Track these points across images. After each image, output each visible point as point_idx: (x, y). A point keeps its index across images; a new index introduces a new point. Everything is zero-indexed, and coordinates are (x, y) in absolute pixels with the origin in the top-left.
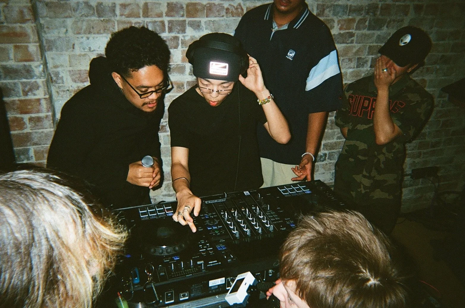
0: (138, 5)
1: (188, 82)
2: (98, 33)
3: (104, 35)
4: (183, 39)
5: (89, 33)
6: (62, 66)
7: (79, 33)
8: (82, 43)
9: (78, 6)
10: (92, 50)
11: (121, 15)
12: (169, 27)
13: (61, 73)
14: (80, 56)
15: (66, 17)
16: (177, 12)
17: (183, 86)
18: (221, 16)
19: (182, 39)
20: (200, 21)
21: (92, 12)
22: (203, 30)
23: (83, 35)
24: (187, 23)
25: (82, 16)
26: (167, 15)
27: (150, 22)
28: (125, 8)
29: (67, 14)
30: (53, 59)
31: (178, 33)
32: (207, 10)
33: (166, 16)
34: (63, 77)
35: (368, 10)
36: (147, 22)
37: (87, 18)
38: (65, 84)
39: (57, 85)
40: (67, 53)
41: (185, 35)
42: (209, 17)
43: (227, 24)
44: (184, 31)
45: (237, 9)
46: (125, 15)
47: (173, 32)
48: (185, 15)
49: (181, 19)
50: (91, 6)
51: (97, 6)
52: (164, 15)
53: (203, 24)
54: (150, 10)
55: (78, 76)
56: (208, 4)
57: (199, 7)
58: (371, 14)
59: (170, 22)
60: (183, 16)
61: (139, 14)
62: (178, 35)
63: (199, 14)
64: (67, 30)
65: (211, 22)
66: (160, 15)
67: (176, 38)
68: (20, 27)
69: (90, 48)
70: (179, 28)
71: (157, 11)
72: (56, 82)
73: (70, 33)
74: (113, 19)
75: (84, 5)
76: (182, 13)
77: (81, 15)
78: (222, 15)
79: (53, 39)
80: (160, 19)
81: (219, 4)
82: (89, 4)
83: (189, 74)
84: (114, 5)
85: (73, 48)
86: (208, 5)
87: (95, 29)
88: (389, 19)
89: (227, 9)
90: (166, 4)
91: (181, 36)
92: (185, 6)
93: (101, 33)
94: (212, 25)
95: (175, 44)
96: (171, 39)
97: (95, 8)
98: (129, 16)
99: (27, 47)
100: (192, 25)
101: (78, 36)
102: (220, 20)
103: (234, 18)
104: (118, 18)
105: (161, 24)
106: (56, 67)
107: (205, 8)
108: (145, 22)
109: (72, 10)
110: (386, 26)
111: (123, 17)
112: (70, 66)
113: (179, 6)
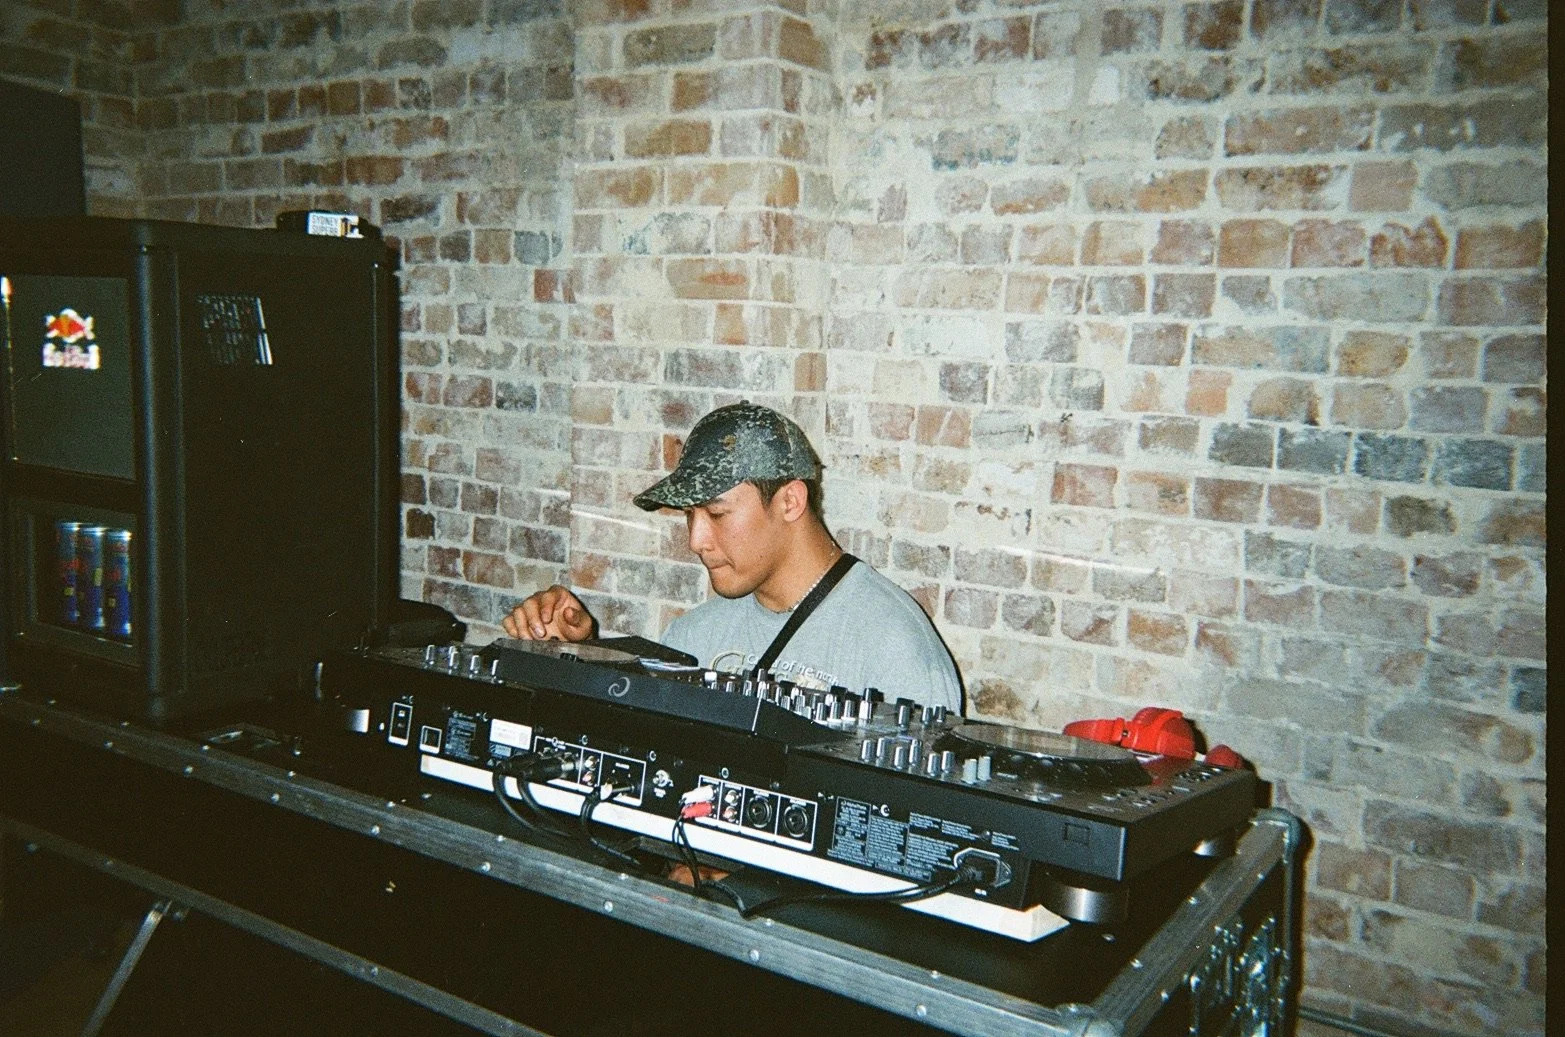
0: (1072, 229)
1: (1200, 481)
2: (954, 306)
3: (969, 311)
4: (1199, 334)
5: (932, 306)
6: (857, 389)
7: (909, 305)
8: (910, 332)
9: (921, 233)
10: (932, 351)
11: (1021, 258)
12: (1155, 294)
13: (851, 408)
14: (902, 364)
15: (890, 262)
16: (1190, 251)
17: (1181, 492)
18: (1350, 260)
19: (1195, 337)
20: (1268, 279)
21: (949, 250)
22: (1275, 308)
23: (916, 310)
24: (1219, 284)
25: (924, 260)
26: (1157, 258)
27: (1100, 279)
28: (1034, 239)
29: (889, 255)
30: (839, 367)
31: (1186, 314)
32: (1296, 241)
33: (1151, 261)
34: (852, 419)
36: (1091, 278)
37: (934, 266)
38: (855, 440)
39: (837, 439)
40: (873, 355)
41: (1204, 321)
42: (1302, 266)
43: (1371, 292)
44: (1205, 309)
45: (1417, 237)
46: (1031, 258)
47: (1166, 311)
48: (1215, 260)
50: (950, 234)
51: (965, 234)
52: (1147, 256)
53: (1277, 286)
54: (1103, 242)
55: (886, 419)
56: (1302, 222)
57: (1267, 234)
59: (1159, 280)
60: (1208, 261)
61: (1071, 254)
62: (1184, 322)
63: (1266, 254)
64: (883, 296)
65: (1308, 284)
66: (1133, 258)
67: (1177, 331)
68: (738, 261)
69: (928, 345)
70: (1188, 299)
71: (1125, 246)
72: (837, 431)
73: (889, 304)
74: (998, 267)
75: (934, 229)
76: (1205, 252)
77: (921, 258)
78: (1353, 257)
79: (848, 316)
80: (1132, 270)
81: (1344, 223)
82: (947, 229)
83: (1211, 457)
84: (1007, 230)
85: (890, 345)
86: (1303, 228)
87: (948, 293)
89: (1378, 240)
90: (1158, 227)
91: (1193, 325)
92: (1216, 231)
93: (961, 307)
94: (1310, 291)
95: (1170, 351)
96: (1159, 331)
97: (960, 240)
98: (1042, 260)
99: (740, 309)
100: (1233, 289)
101: (904, 311)
102: (1342, 278)
103: (1401, 270)
104: (1013, 266)
105: (1132, 287)
106: (843, 389)
107: (1291, 237)
108: (1087, 280)
109: (905, 245)
111: (1027, 262)
112: (874, 392)
113: (1198, 230)
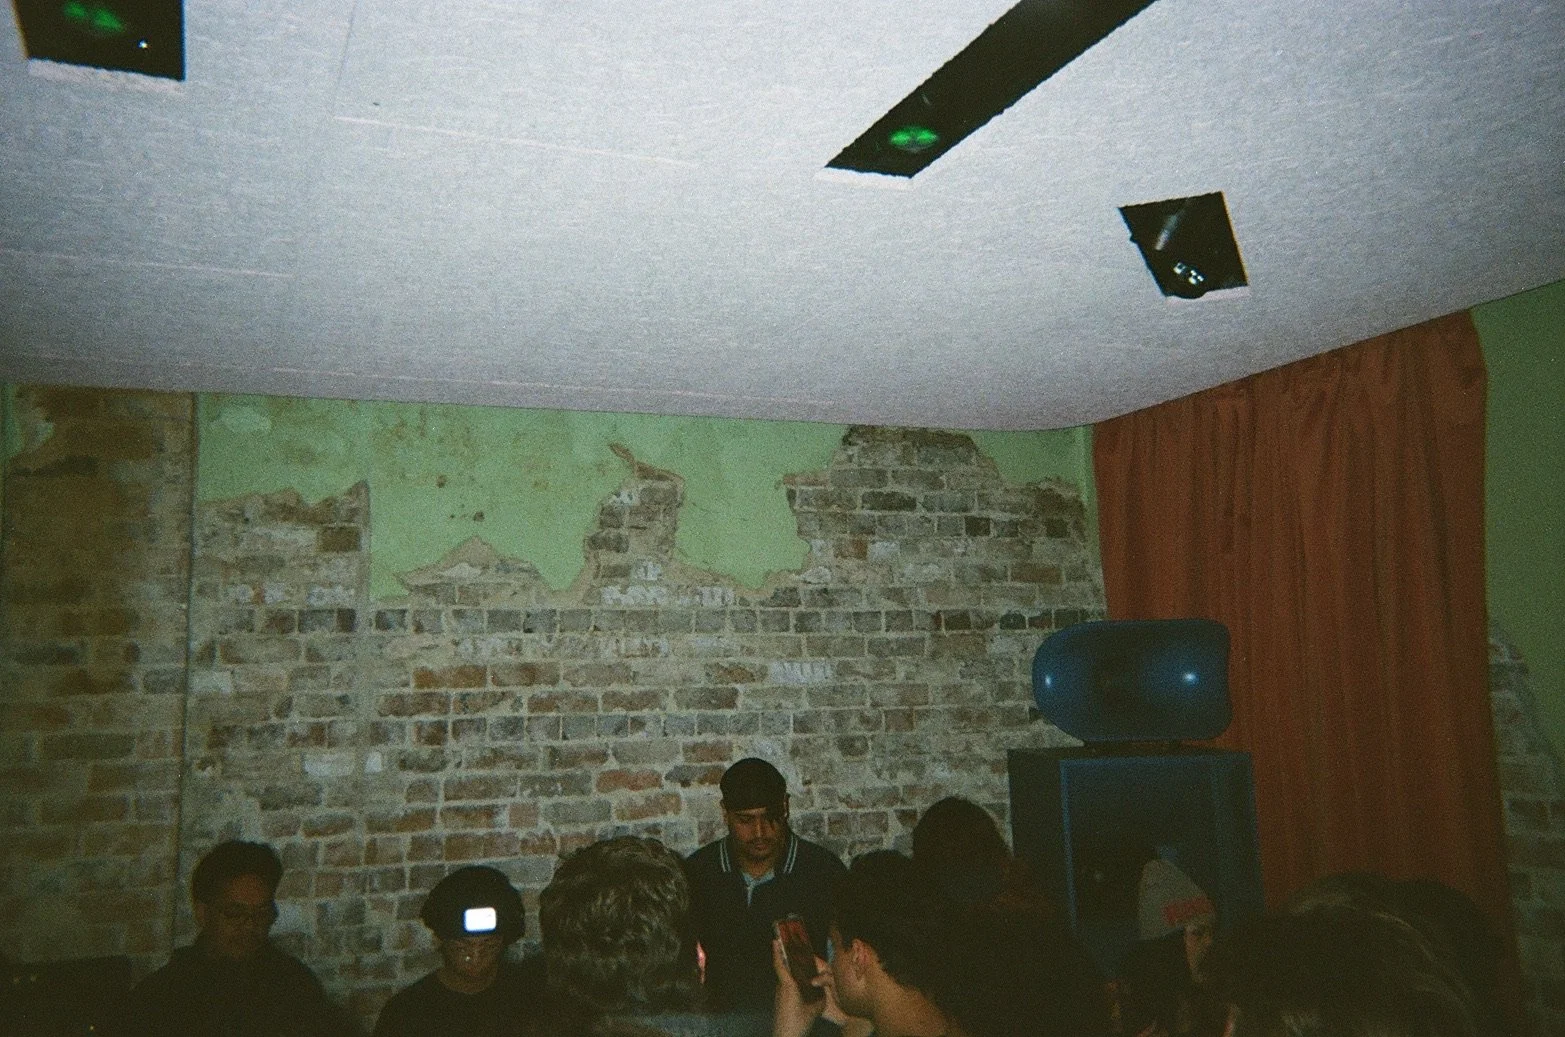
35: (804, 825)
49: (437, 863)
58: (812, 833)
88: (849, 841)
110: (846, 852)
